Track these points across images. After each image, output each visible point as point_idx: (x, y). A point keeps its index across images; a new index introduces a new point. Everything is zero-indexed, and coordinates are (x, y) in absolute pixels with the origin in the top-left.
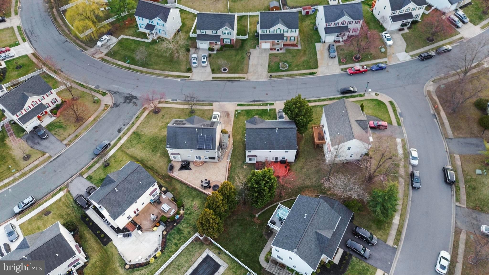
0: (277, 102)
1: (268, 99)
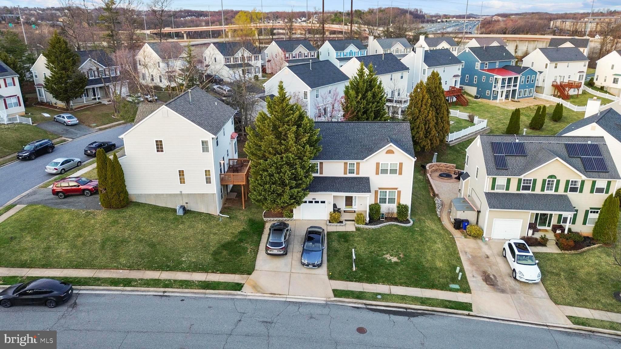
0: (321, 300)
1: (356, 313)
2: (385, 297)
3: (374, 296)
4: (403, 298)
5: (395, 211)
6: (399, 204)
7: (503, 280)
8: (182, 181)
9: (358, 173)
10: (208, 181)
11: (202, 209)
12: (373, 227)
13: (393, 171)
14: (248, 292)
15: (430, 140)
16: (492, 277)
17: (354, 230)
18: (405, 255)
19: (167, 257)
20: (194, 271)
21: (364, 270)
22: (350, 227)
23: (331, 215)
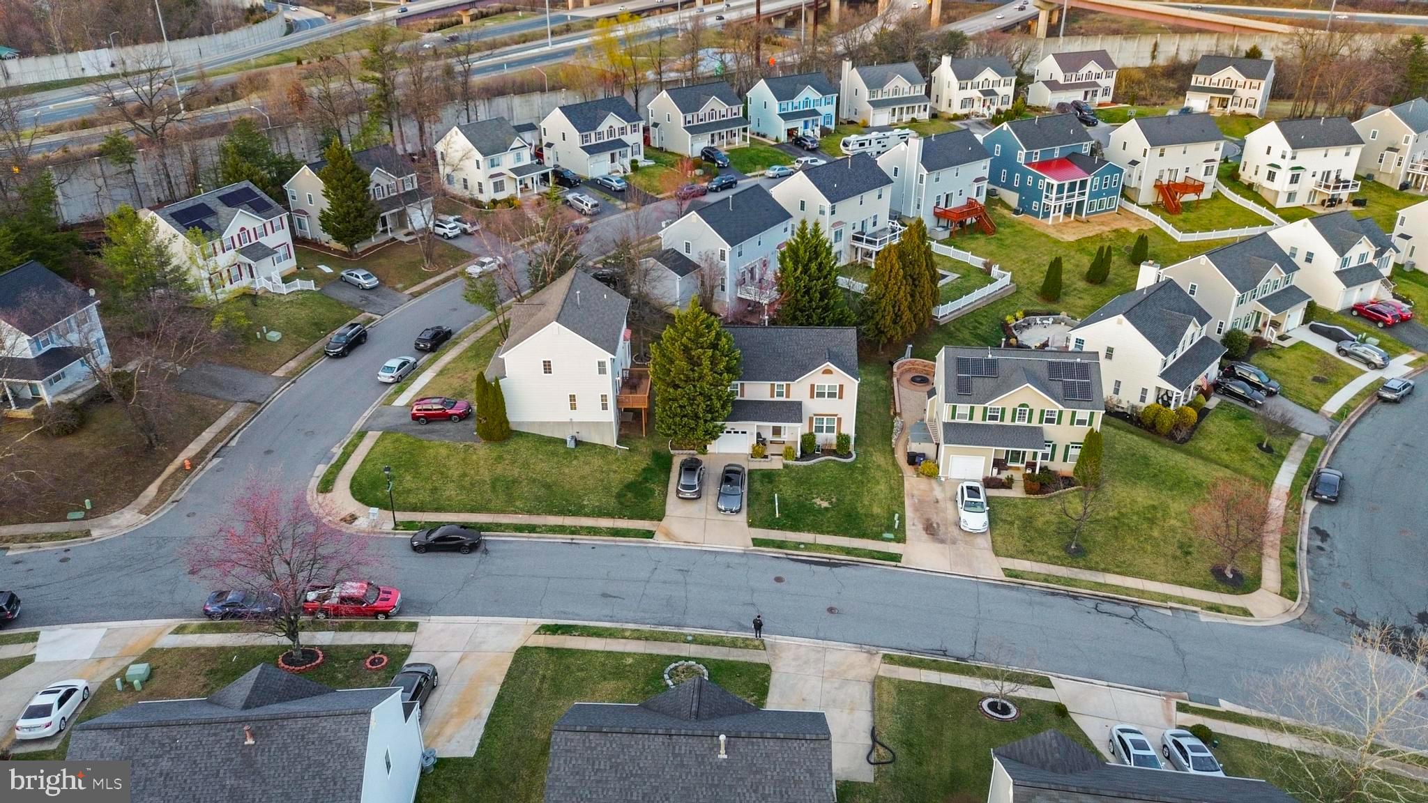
0: (739, 549)
1: (775, 562)
2: (808, 546)
3: (796, 546)
4: (828, 548)
5: (835, 442)
6: (840, 434)
7: (946, 528)
8: (573, 407)
9: (788, 396)
10: (605, 407)
11: (597, 441)
12: (805, 463)
13: (832, 395)
14: (660, 540)
15: (902, 328)
16: (935, 525)
17: (781, 467)
18: (838, 499)
19: (567, 501)
20: (599, 516)
21: (788, 516)
22: (776, 464)
23: (754, 448)
